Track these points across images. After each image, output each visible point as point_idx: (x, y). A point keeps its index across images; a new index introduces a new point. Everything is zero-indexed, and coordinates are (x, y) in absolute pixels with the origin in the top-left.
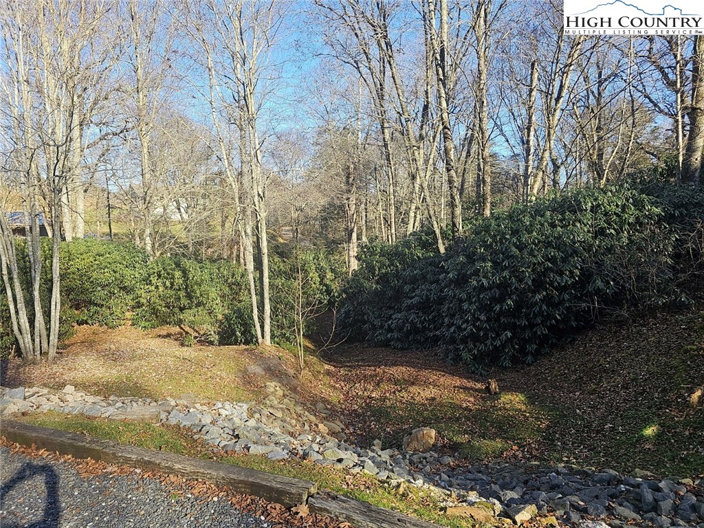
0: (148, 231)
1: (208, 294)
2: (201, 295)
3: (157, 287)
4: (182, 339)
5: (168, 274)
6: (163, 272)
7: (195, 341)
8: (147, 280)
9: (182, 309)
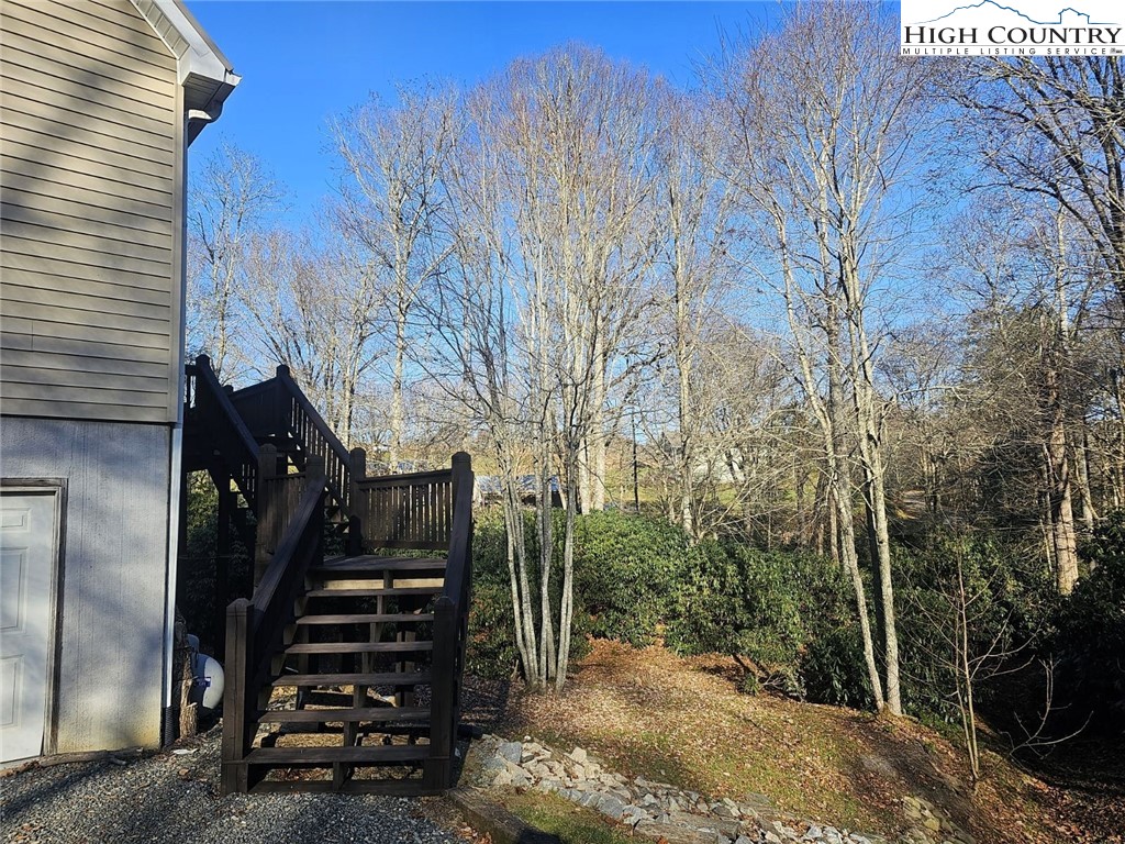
0: (686, 501)
1: (779, 606)
2: (768, 607)
3: (700, 589)
4: (739, 679)
5: (717, 568)
6: (708, 564)
7: (761, 686)
8: (685, 576)
9: (738, 628)
